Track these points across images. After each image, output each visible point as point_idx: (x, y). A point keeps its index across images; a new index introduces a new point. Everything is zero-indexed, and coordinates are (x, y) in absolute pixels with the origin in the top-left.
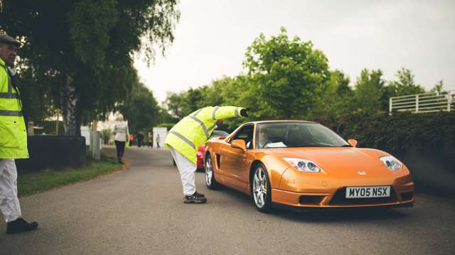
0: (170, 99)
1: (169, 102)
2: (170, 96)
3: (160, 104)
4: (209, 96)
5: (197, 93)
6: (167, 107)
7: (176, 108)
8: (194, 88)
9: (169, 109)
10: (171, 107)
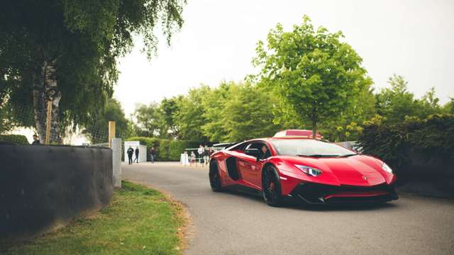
0: (139, 111)
1: (138, 113)
2: (139, 108)
3: (127, 117)
4: (186, 107)
5: (172, 103)
6: (135, 120)
7: (146, 120)
8: (169, 98)
9: (139, 122)
10: (140, 119)
